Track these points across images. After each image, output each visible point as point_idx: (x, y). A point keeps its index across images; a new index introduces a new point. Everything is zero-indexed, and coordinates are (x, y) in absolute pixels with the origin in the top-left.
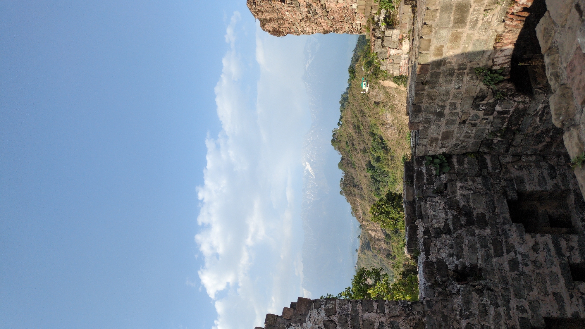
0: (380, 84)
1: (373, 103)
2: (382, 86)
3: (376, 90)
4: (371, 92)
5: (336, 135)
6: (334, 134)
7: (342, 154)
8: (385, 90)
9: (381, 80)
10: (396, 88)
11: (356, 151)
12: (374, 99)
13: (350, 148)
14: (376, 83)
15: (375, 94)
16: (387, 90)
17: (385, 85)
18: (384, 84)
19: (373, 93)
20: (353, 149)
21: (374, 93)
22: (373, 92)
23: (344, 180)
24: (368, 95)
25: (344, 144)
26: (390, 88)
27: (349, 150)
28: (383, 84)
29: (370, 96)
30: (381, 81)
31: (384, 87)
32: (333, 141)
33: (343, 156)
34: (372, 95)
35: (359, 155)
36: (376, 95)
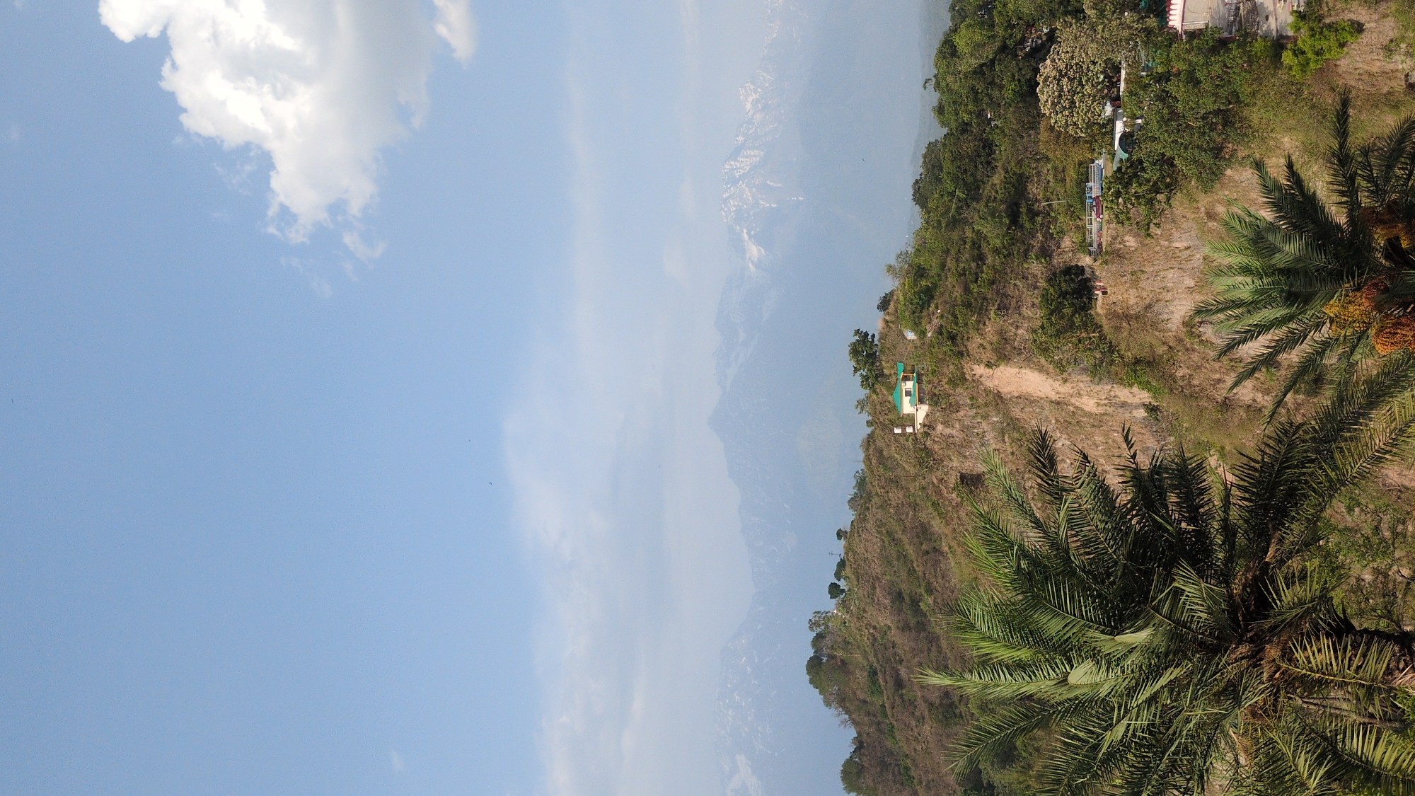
0: (977, 382)
1: (953, 479)
2: (988, 392)
3: (962, 413)
4: (940, 427)
5: (828, 641)
6: (819, 637)
7: (855, 723)
8: (1006, 415)
9: (979, 362)
10: (1058, 403)
11: (911, 709)
12: (955, 464)
13: (886, 698)
14: (960, 379)
15: (961, 435)
16: (1016, 412)
17: (1005, 390)
18: (996, 382)
19: (948, 431)
20: (898, 701)
21: (954, 432)
22: (946, 424)
24: (928, 443)
25: (861, 676)
26: (1027, 400)
27: (883, 706)
28: (990, 384)
29: (936, 447)
30: (980, 370)
31: (999, 395)
32: (814, 666)
33: (859, 734)
34: (948, 442)
35: (926, 728)
36: (966, 444)
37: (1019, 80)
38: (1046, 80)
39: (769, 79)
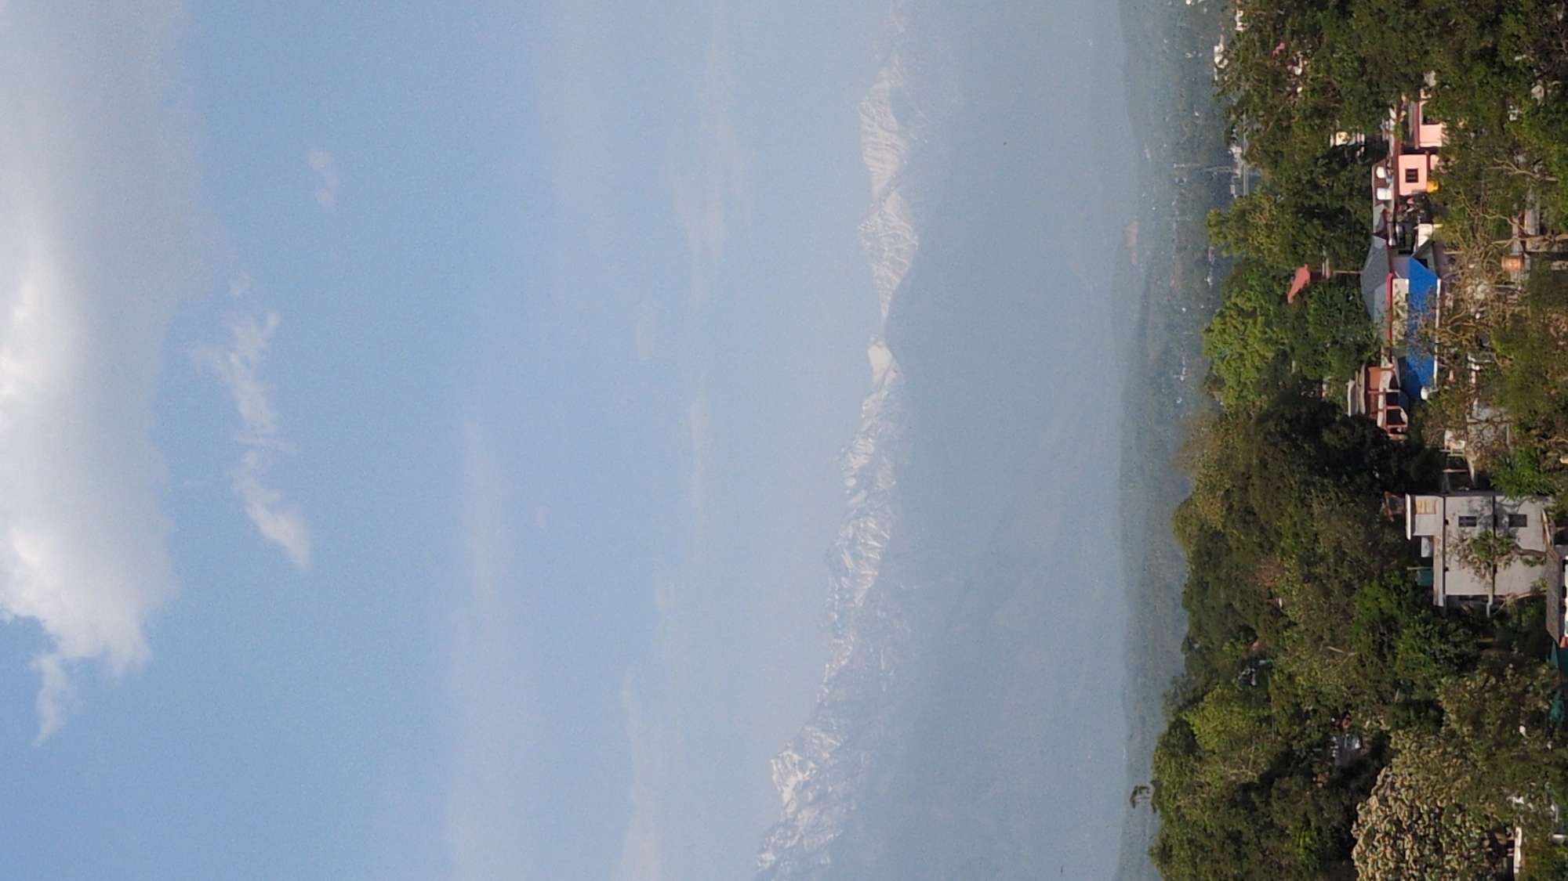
37: (1319, 830)
38: (1371, 834)
39: (831, 745)
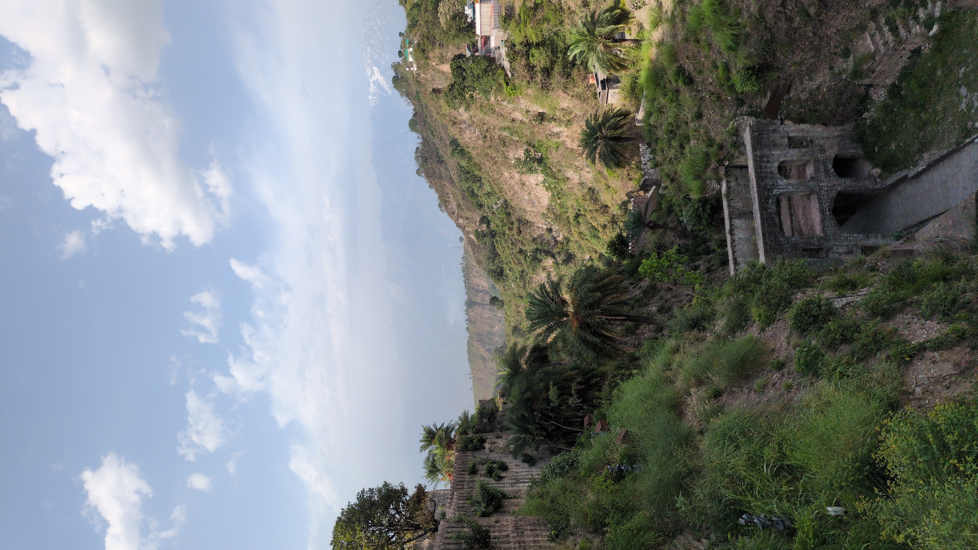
1: (430, 90)
7: (414, 105)
23: (422, 150)
33: (415, 109)
